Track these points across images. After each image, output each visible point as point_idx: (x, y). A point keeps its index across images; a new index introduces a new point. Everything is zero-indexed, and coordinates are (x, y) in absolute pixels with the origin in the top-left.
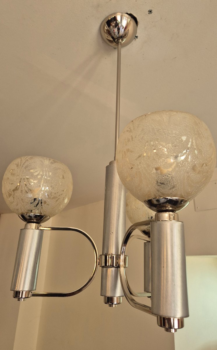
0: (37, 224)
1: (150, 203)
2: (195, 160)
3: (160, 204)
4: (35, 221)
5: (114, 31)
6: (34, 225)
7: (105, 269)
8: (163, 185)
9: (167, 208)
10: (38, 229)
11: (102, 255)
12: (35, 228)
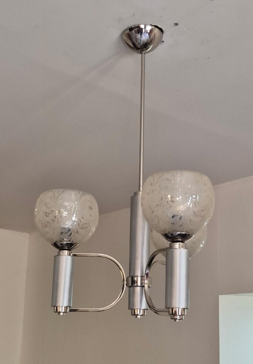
0: (69, 251)
1: (166, 236)
2: (194, 208)
3: (174, 237)
4: (67, 248)
5: (136, 36)
6: (66, 252)
7: (132, 288)
8: (173, 225)
9: (178, 240)
10: (70, 255)
11: (129, 277)
12: (68, 255)
